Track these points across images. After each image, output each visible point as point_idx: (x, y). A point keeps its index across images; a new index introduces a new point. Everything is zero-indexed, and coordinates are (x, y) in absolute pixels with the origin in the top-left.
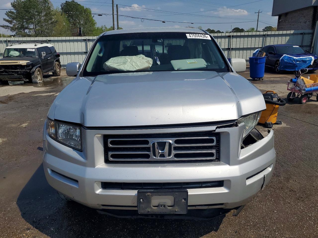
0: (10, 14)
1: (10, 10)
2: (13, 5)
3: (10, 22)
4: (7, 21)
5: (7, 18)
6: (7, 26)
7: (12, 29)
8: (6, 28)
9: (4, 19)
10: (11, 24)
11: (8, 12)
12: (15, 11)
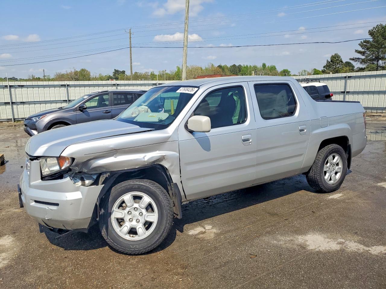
0: (365, 44)
1: (365, 40)
2: (371, 33)
3: (363, 53)
4: (360, 52)
5: (360, 49)
6: (358, 59)
7: (363, 61)
8: (356, 61)
9: (356, 51)
10: (363, 55)
11: (362, 42)
12: (371, 40)
